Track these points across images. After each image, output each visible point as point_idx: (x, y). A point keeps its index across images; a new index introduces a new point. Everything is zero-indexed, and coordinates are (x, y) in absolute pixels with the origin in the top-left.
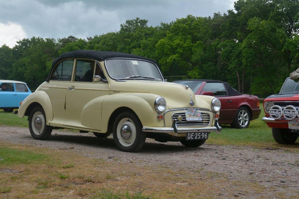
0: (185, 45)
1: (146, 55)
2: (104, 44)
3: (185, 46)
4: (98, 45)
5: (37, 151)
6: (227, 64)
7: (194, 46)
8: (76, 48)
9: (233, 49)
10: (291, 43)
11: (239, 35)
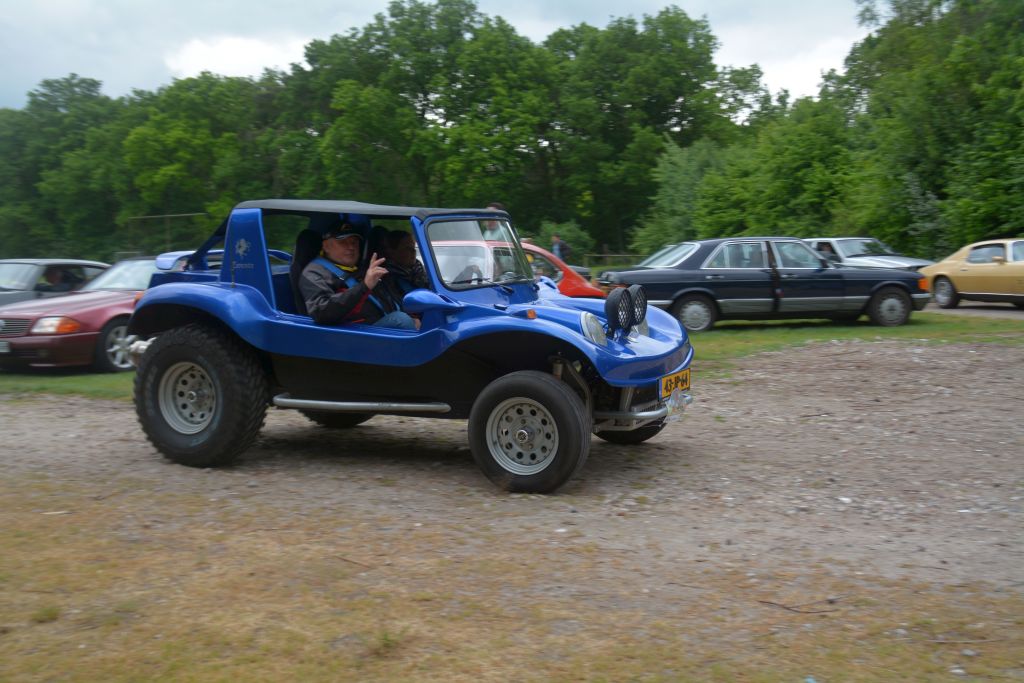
0: (196, 142)
1: (102, 166)
6: (295, 186)
7: (218, 144)
9: (306, 152)
10: (425, 140)
11: (318, 120)
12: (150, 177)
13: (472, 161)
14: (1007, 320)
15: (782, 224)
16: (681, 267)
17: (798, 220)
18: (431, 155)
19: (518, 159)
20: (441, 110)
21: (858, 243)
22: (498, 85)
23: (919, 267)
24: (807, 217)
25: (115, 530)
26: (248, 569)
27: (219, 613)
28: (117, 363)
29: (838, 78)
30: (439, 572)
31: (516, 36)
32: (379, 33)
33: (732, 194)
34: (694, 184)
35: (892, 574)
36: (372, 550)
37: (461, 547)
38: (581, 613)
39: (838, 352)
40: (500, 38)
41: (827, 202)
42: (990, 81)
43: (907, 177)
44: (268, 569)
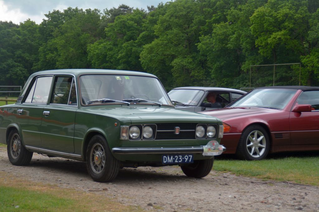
1: (236, 33)
2: (172, 16)
3: (297, 17)
4: (164, 17)
5: (61, 194)
7: (313, 17)
8: (131, 23)
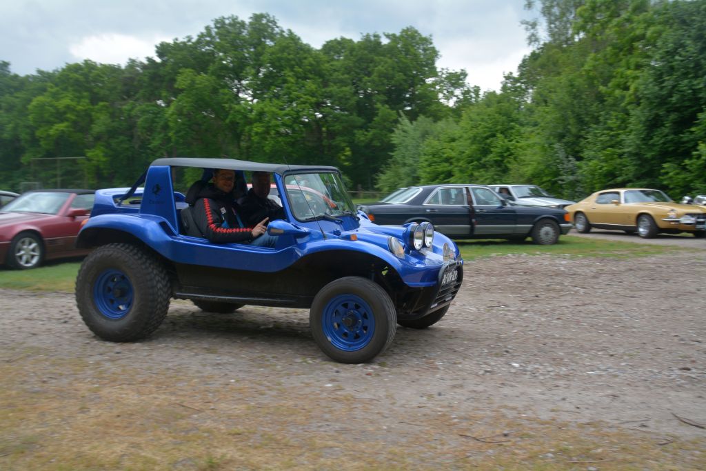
0: (79, 107)
6: (149, 140)
7: (95, 109)
9: (156, 117)
10: (238, 112)
11: (165, 96)
12: (46, 131)
13: (270, 127)
14: (620, 243)
15: (476, 174)
16: (410, 203)
17: (486, 171)
18: (242, 121)
19: (301, 126)
20: (250, 92)
21: (526, 188)
22: (289, 76)
23: (564, 206)
24: (493, 169)
25: (22, 384)
26: (116, 412)
27: (96, 444)
28: (22, 263)
29: (514, 78)
30: (246, 415)
31: (302, 43)
32: (208, 39)
33: (443, 153)
34: (418, 146)
35: (545, 416)
36: (201, 399)
37: (261, 397)
38: (342, 443)
39: (513, 262)
40: (290, 45)
41: (505, 161)
42: (610, 85)
43: (557, 146)
44: (129, 412)
